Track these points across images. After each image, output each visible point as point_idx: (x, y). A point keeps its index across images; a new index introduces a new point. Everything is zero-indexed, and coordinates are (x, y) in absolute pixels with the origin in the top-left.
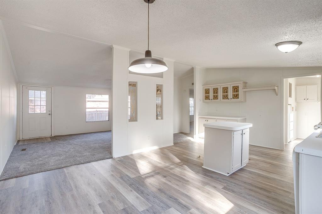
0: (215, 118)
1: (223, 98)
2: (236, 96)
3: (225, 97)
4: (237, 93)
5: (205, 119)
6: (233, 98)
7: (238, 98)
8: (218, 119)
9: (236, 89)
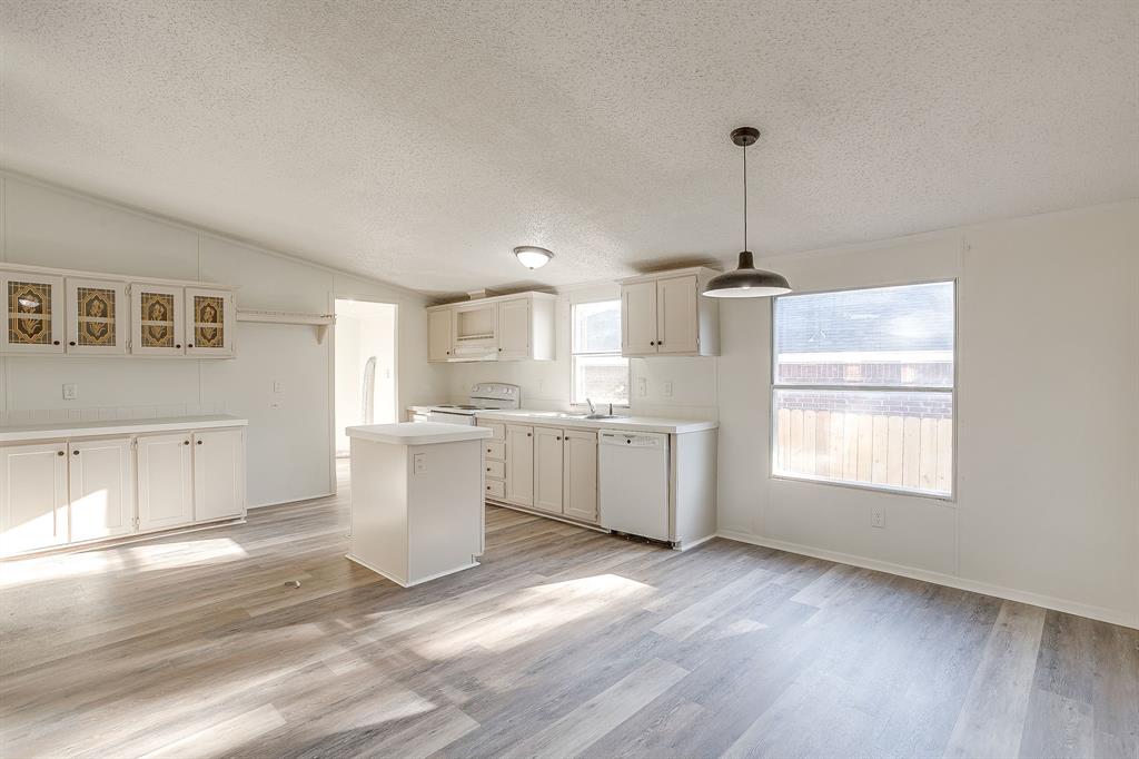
0: (126, 436)
1: (145, 342)
2: (211, 338)
3: (159, 336)
4: (214, 325)
5: (52, 449)
6: (198, 343)
7: (220, 344)
8: (142, 435)
9: (209, 310)
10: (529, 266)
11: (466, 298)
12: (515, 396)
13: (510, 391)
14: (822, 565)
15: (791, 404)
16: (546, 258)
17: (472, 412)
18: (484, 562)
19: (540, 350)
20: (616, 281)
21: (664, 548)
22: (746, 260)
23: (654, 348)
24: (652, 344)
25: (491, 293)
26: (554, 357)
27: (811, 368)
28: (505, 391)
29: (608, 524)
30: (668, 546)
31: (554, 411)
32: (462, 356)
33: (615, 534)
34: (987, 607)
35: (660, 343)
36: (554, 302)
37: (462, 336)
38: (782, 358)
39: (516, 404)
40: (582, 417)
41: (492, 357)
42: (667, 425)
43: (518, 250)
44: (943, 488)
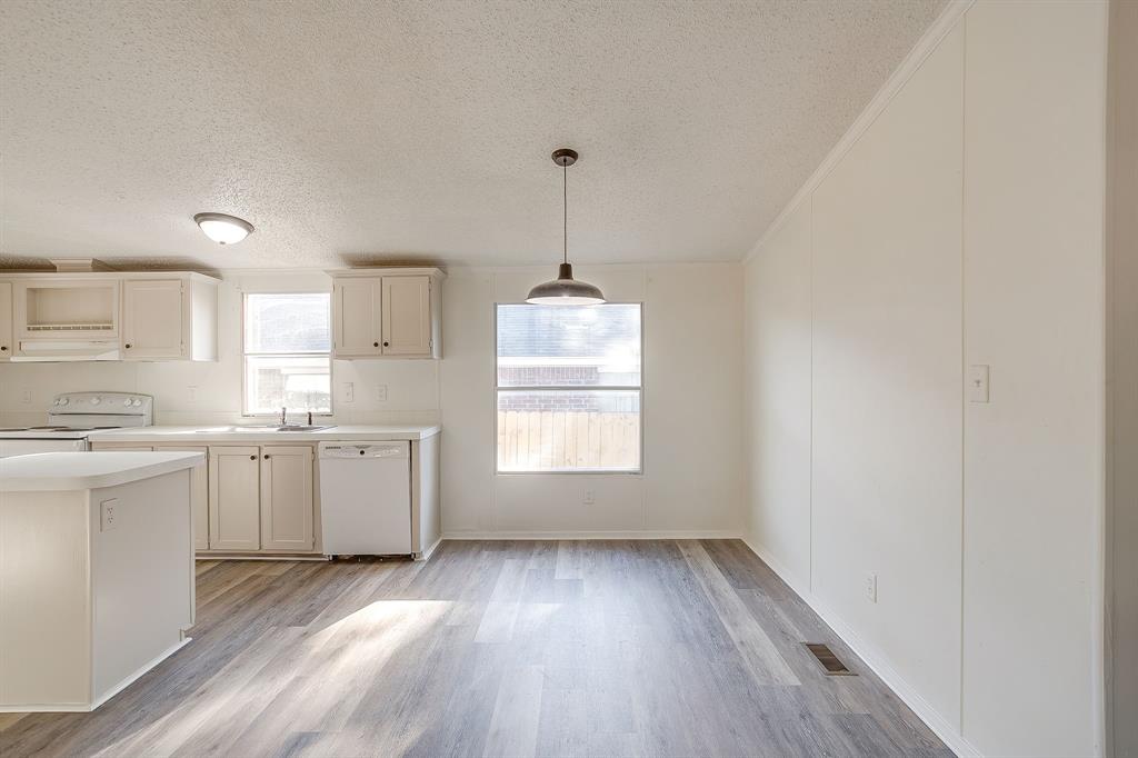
10: (219, 241)
11: (49, 268)
12: (146, 409)
13: (137, 403)
14: (551, 546)
15: (516, 406)
16: (245, 232)
17: (82, 434)
18: (199, 635)
19: (200, 348)
20: (326, 271)
21: (404, 561)
22: (566, 271)
23: (378, 349)
24: (376, 345)
25: (101, 266)
26: (216, 357)
27: (534, 371)
28: (128, 402)
29: (328, 550)
30: (407, 559)
31: (226, 424)
32: (37, 353)
33: (336, 559)
34: (670, 548)
35: (386, 344)
36: (215, 289)
37: (35, 325)
38: (502, 362)
39: (146, 419)
40: (275, 430)
41: (113, 356)
42: (408, 431)
43: (201, 217)
44: (631, 463)
